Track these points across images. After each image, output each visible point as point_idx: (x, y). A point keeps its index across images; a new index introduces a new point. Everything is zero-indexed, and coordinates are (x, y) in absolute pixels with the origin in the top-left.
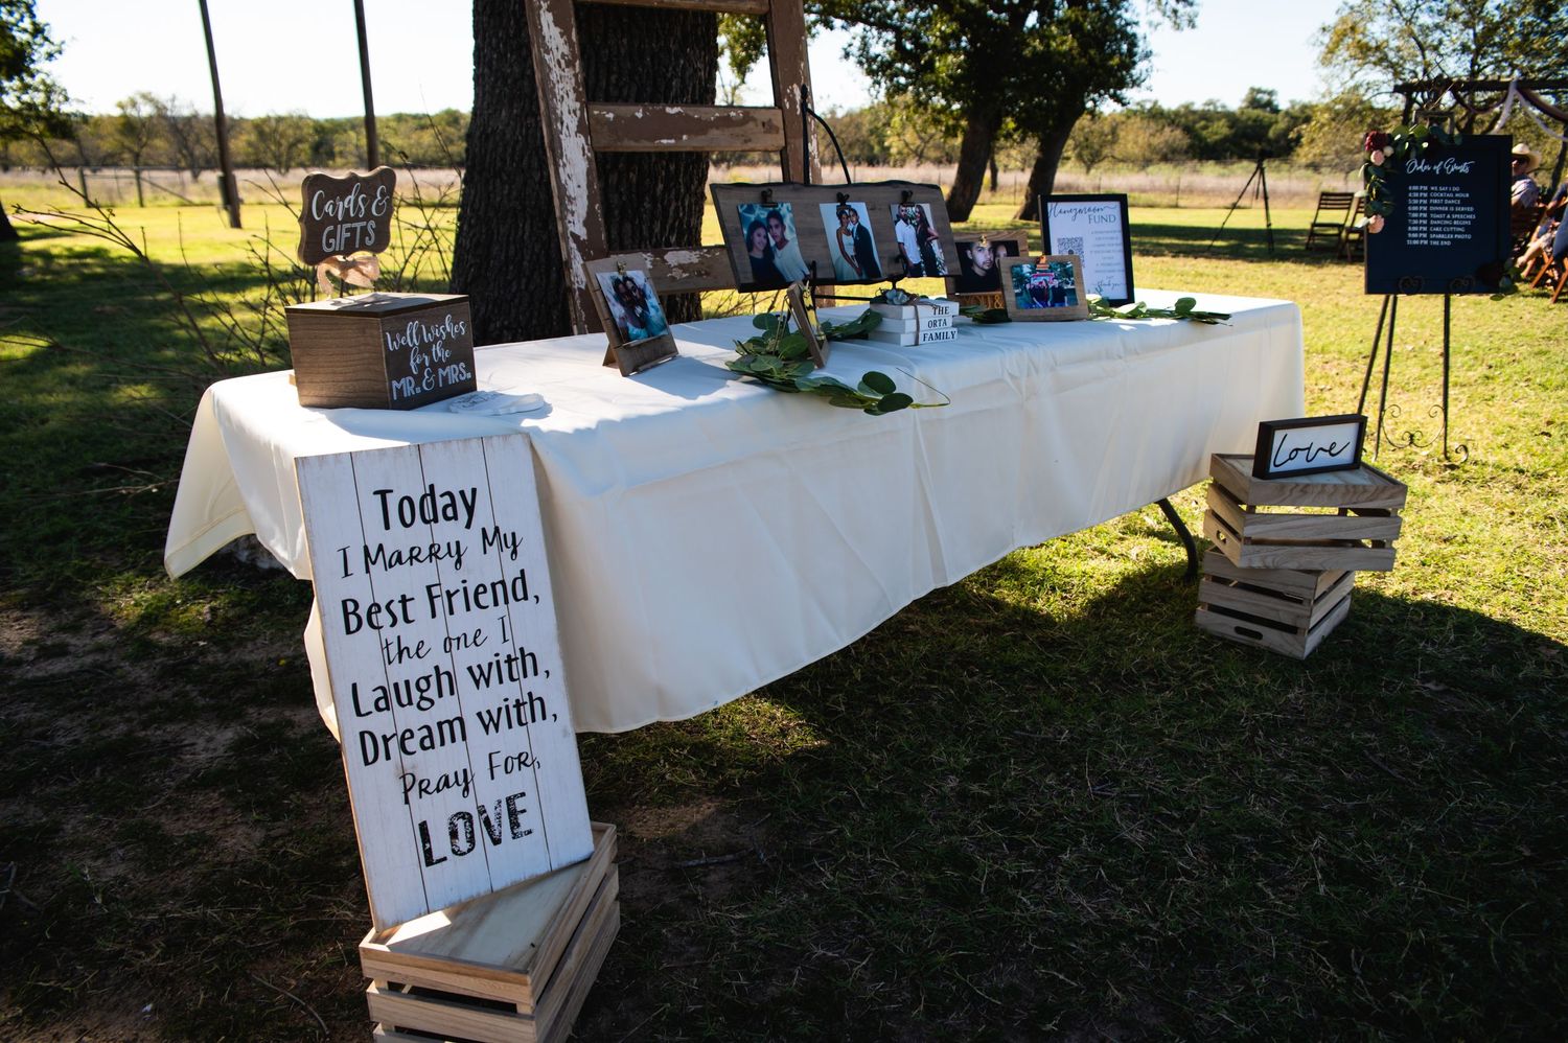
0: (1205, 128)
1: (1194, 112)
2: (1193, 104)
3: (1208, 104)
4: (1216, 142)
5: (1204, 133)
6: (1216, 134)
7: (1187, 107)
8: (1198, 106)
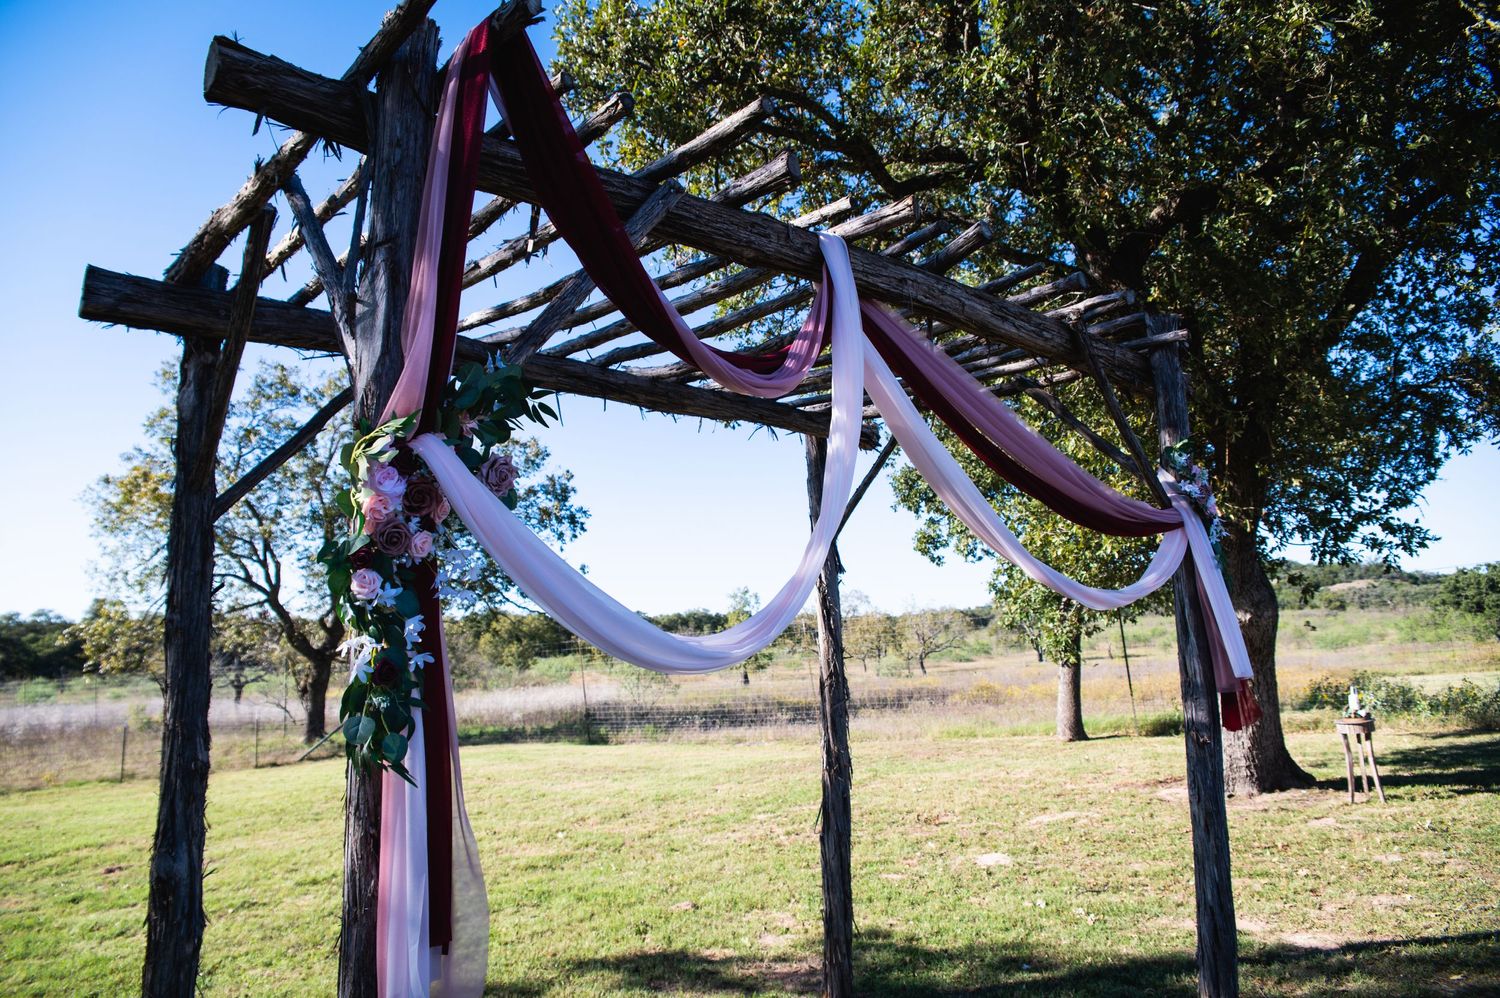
0: (35, 640)
1: (20, 624)
2: (18, 614)
3: (39, 615)
4: (50, 656)
5: (33, 646)
6: (48, 647)
7: (10, 618)
8: (26, 617)
